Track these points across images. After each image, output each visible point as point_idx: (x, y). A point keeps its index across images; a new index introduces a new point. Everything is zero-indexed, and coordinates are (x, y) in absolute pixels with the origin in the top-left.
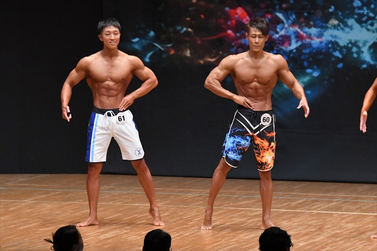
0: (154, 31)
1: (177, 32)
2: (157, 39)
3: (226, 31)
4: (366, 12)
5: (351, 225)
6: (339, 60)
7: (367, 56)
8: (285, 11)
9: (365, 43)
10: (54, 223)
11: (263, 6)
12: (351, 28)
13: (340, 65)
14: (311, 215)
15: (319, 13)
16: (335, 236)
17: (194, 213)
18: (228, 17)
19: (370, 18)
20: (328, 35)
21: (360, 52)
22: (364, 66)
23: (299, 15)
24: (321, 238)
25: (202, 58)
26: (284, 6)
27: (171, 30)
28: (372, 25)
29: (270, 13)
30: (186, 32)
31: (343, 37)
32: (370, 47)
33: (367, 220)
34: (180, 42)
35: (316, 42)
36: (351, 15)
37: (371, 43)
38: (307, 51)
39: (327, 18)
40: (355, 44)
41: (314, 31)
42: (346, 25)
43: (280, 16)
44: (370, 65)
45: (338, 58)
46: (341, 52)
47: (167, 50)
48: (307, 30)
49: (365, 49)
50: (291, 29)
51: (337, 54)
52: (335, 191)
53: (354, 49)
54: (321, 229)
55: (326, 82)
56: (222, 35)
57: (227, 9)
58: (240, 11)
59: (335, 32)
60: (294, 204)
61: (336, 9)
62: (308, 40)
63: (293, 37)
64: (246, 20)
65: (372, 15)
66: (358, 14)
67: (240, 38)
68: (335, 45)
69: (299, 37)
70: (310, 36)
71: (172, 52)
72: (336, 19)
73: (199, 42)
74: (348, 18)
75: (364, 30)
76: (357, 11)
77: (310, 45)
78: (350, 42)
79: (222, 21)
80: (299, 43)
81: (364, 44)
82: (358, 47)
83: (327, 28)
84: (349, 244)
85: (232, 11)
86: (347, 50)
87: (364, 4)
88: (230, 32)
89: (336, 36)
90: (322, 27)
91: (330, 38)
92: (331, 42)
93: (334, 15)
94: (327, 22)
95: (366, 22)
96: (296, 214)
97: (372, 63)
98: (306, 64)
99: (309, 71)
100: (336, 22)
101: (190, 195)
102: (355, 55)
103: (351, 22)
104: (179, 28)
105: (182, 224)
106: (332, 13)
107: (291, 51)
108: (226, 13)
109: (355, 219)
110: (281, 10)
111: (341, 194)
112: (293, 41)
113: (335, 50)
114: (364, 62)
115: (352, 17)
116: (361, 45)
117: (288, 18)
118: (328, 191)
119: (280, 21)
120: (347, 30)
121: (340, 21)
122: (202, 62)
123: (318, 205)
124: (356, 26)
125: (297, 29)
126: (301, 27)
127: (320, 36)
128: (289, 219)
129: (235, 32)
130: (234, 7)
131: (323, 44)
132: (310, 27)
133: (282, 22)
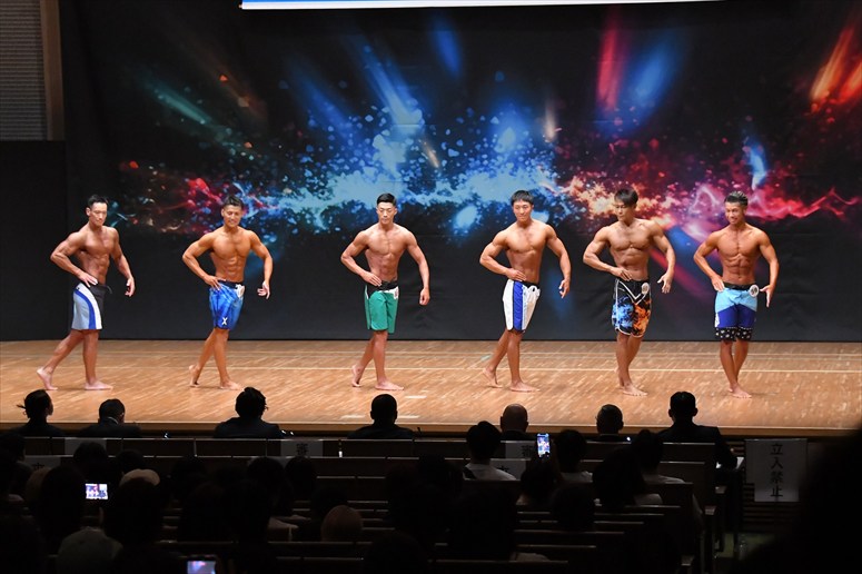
0: (117, 201)
1: (140, 203)
2: (120, 209)
3: (186, 201)
4: (316, 181)
5: (310, 380)
6: (293, 226)
7: (319, 222)
8: (242, 182)
9: (317, 210)
10: (26, 388)
11: (221, 176)
12: (304, 196)
13: (295, 231)
14: (273, 372)
15: (274, 183)
16: (296, 390)
17: (161, 374)
18: (189, 188)
19: (321, 187)
20: (282, 204)
21: (312, 219)
22: (317, 231)
23: (255, 185)
24: (283, 392)
25: (164, 226)
26: (241, 176)
27: (134, 200)
28: (323, 193)
29: (228, 183)
30: (149, 202)
31: (297, 205)
32: (322, 214)
33: (324, 374)
34: (143, 212)
35: (272, 210)
36: (303, 185)
37: (323, 210)
38: (264, 218)
39: (281, 187)
40: (308, 211)
41: (269, 199)
42: (299, 194)
43: (238, 185)
44: (322, 231)
45: (292, 224)
46: (296, 219)
47: (131, 219)
48: (263, 198)
49: (317, 216)
50: (249, 198)
51: (292, 220)
52: (294, 348)
53: (308, 216)
54: (283, 384)
55: (282, 248)
56: (182, 204)
57: (187, 180)
58: (199, 181)
59: (289, 200)
60: (256, 362)
61: (289, 179)
62: (265, 208)
63: (250, 205)
64: (206, 190)
65: (322, 184)
66: (310, 184)
67: (200, 207)
68: (289, 212)
69: (256, 205)
70: (266, 204)
71: (136, 222)
72: (290, 188)
73: (161, 212)
74: (300, 187)
75: (316, 198)
76: (308, 181)
77: (266, 213)
78: (304, 210)
79: (182, 191)
80: (257, 211)
81: (317, 212)
82: (310, 214)
83: (281, 196)
84: (308, 397)
85: (192, 182)
86: (301, 217)
87: (314, 175)
88: (190, 201)
89: (290, 204)
90: (277, 196)
91: (285, 206)
92: (285, 210)
93: (287, 185)
94: (281, 191)
95: (317, 191)
96: (259, 372)
97: (325, 228)
98: (263, 230)
99: (266, 237)
100: (290, 191)
101: (158, 357)
102: (309, 222)
103: (303, 191)
104: (141, 199)
105: (150, 385)
106: (285, 183)
107: (249, 219)
108: (186, 184)
109: (313, 374)
110: (238, 180)
111: (300, 351)
112: (251, 209)
113: (290, 217)
114: (317, 228)
115: (304, 186)
116: (313, 212)
117: (245, 188)
118: (287, 349)
119: (238, 191)
120: (300, 198)
121: (293, 190)
122: (164, 230)
123: (279, 362)
124: (308, 194)
125: (254, 197)
126: (257, 196)
127: (275, 204)
128: (252, 376)
129: (195, 201)
130: (193, 179)
131: (279, 212)
132: (266, 196)
133: (240, 191)
